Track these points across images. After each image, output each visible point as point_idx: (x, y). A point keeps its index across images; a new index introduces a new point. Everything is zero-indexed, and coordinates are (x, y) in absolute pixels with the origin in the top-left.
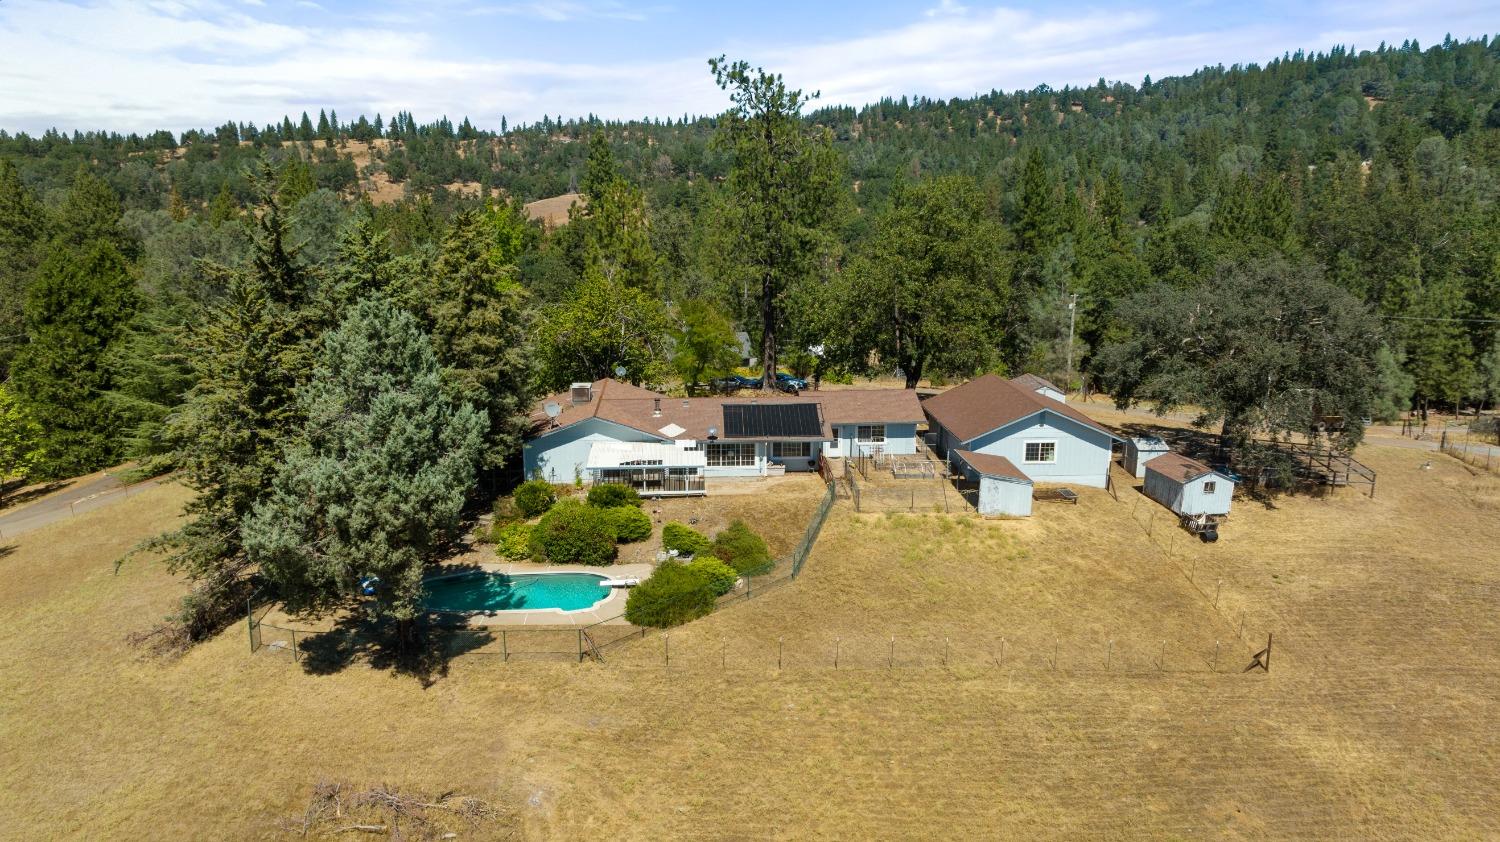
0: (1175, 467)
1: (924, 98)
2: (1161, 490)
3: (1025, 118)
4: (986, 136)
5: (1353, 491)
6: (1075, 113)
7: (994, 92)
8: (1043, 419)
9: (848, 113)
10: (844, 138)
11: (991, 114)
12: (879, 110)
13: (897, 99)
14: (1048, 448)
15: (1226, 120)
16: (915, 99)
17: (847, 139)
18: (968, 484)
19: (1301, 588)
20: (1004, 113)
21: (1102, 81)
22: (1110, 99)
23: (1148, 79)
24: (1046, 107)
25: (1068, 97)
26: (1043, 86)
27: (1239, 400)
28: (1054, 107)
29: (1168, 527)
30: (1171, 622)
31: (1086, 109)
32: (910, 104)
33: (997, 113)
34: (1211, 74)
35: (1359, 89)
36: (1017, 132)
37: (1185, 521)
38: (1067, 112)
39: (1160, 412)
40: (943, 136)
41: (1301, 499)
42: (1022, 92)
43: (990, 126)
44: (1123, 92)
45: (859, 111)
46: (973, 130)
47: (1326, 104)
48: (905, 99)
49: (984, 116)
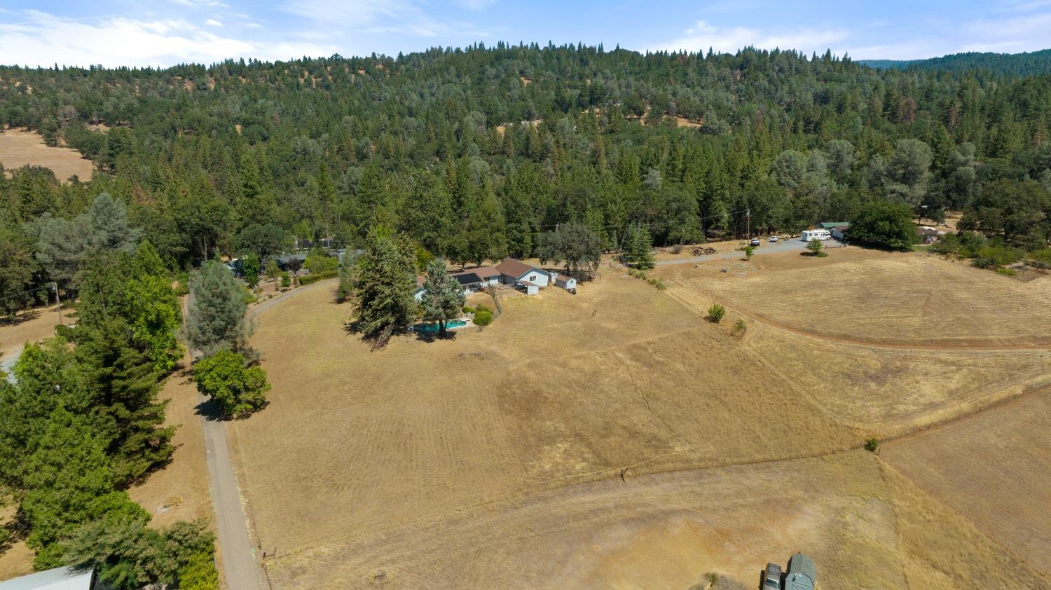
0: (563, 278)
1: (256, 60)
2: (560, 284)
3: (330, 78)
4: (308, 90)
5: (597, 279)
6: (361, 75)
7: (305, 58)
8: (533, 270)
9: (199, 70)
10: (202, 88)
11: (306, 74)
12: (225, 68)
13: (237, 60)
14: (535, 277)
15: (454, 88)
16: (250, 60)
17: (205, 89)
18: (523, 289)
19: (595, 300)
20: (315, 74)
21: (374, 54)
22: (381, 66)
23: (401, 54)
24: (342, 71)
25: (355, 64)
26: (337, 55)
27: (575, 259)
28: (347, 70)
29: (566, 293)
30: (576, 310)
31: (367, 72)
32: (247, 63)
33: (310, 73)
34: (436, 52)
35: (518, 73)
36: (328, 88)
37: (569, 290)
38: (357, 75)
39: (556, 264)
40: (279, 89)
41: (588, 282)
42: (323, 58)
43: (309, 83)
44: (387, 62)
45: (207, 67)
46: (298, 85)
47: (503, 81)
48: (242, 61)
49: (303, 76)
